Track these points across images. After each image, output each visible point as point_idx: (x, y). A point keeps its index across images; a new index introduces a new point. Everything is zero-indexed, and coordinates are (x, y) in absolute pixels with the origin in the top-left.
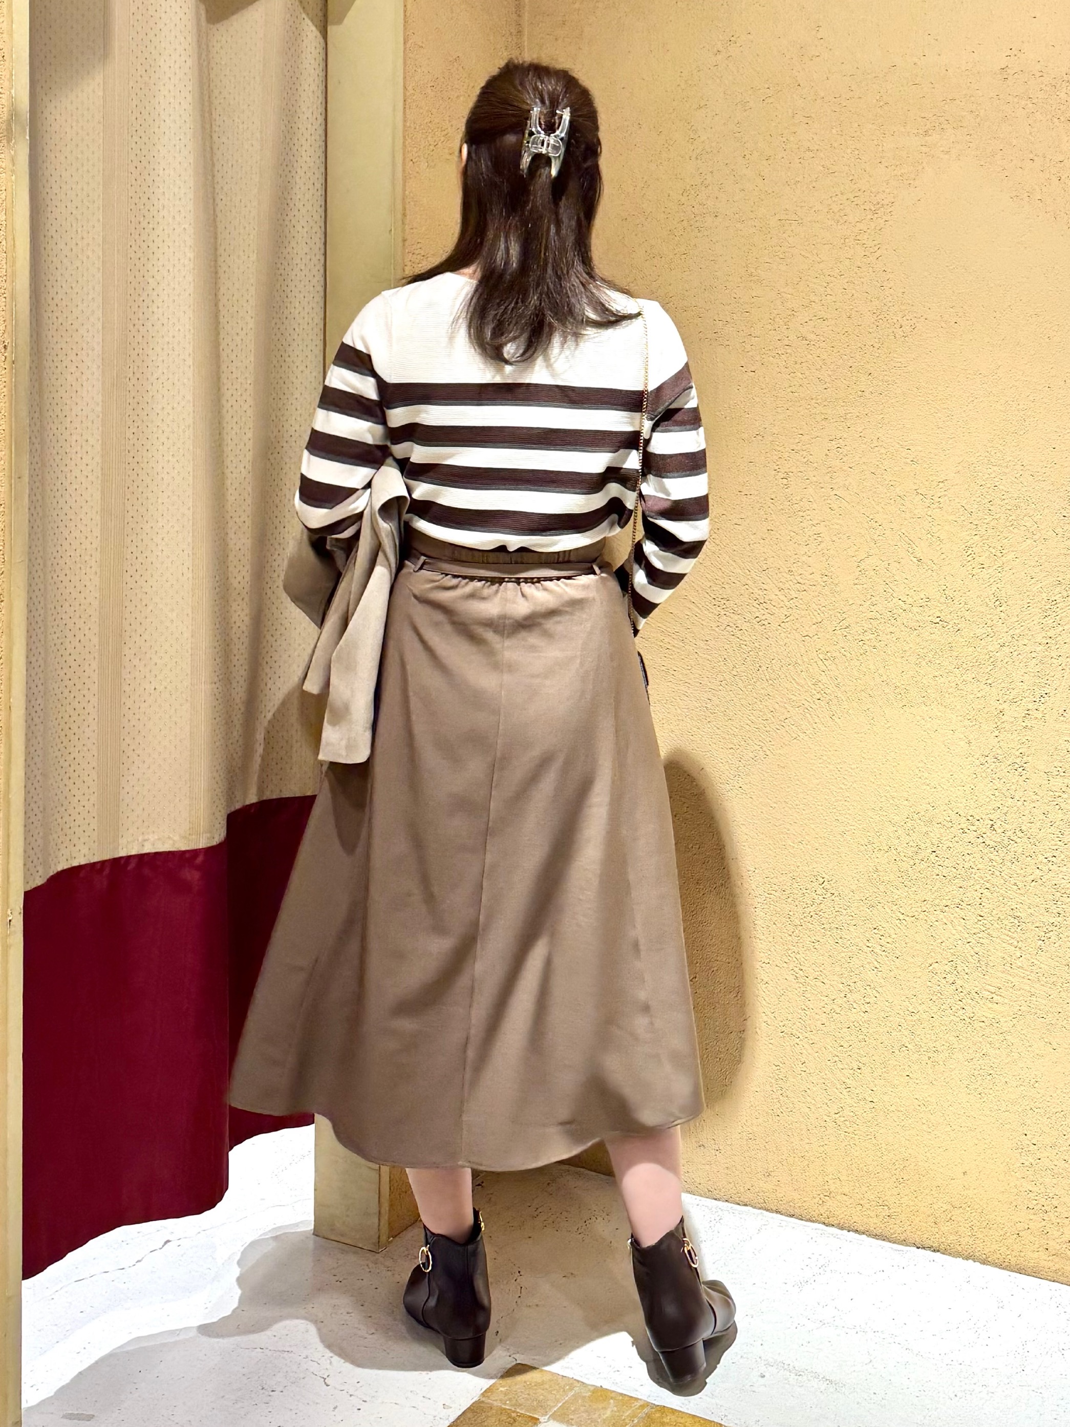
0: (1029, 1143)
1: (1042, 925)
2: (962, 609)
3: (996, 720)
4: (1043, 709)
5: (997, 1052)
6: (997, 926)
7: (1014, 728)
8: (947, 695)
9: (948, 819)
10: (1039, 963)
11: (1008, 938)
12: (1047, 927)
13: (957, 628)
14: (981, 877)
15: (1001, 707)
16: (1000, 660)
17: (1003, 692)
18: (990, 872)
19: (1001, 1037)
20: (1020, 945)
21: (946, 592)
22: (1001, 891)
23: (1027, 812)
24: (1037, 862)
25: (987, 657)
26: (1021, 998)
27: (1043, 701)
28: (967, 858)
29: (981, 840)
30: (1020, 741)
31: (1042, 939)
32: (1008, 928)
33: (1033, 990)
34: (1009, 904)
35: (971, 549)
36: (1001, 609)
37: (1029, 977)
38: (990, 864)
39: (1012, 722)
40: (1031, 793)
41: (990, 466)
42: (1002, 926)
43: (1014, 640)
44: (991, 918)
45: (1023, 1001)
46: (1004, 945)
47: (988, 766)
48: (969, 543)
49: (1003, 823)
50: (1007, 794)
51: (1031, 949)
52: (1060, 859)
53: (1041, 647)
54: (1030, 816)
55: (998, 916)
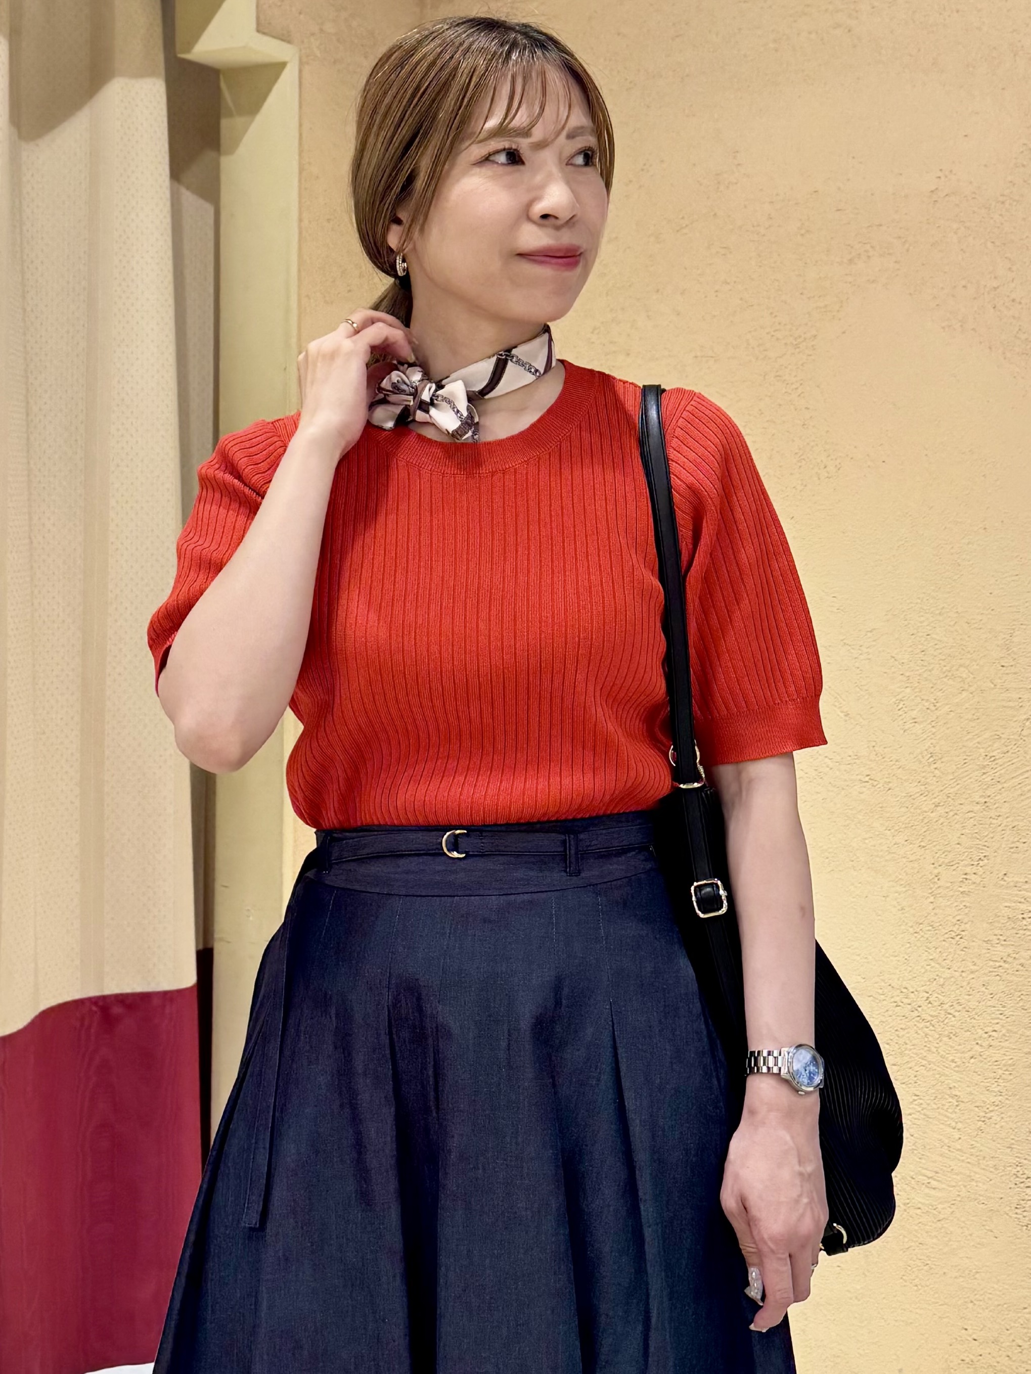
0: (969, 1339)
1: (982, 1105)
2: (894, 767)
3: (932, 886)
4: (980, 873)
5: (935, 1240)
6: (935, 1106)
7: (951, 893)
8: (878, 859)
9: (880, 991)
10: (978, 1145)
11: (946, 1119)
12: (988, 1106)
13: (888, 787)
14: (916, 1054)
15: (936, 871)
16: (935, 820)
17: (937, 855)
18: (926, 1049)
19: (939, 1225)
20: (960, 1125)
21: (876, 748)
22: (939, 1069)
23: (965, 984)
24: (976, 1036)
25: (921, 818)
26: (960, 1183)
27: (981, 865)
28: (901, 1033)
29: (916, 1014)
30: (958, 908)
31: (983, 1119)
32: (945, 1108)
33: (972, 1174)
34: (946, 1082)
35: (902, 703)
36: (935, 766)
37: (969, 1160)
38: (926, 1039)
39: (948, 888)
40: (970, 964)
41: (922, 614)
42: (939, 1105)
43: (950, 799)
44: (927, 1097)
45: (962, 1187)
46: (942, 1126)
47: (922, 934)
48: (900, 697)
49: (939, 996)
50: (944, 964)
51: (970, 1131)
52: (1001, 1033)
53: (979, 807)
54: (968, 988)
55: (935, 1095)
